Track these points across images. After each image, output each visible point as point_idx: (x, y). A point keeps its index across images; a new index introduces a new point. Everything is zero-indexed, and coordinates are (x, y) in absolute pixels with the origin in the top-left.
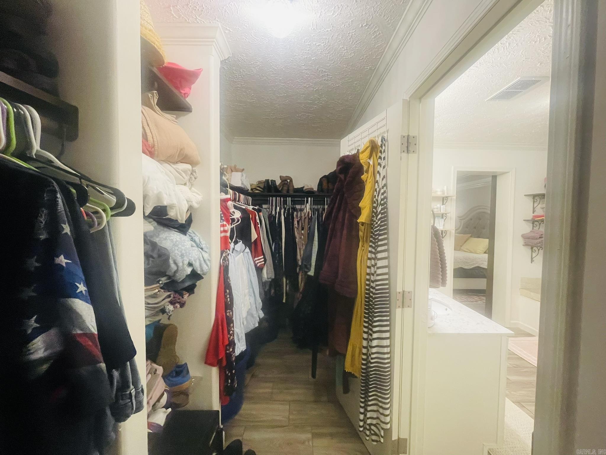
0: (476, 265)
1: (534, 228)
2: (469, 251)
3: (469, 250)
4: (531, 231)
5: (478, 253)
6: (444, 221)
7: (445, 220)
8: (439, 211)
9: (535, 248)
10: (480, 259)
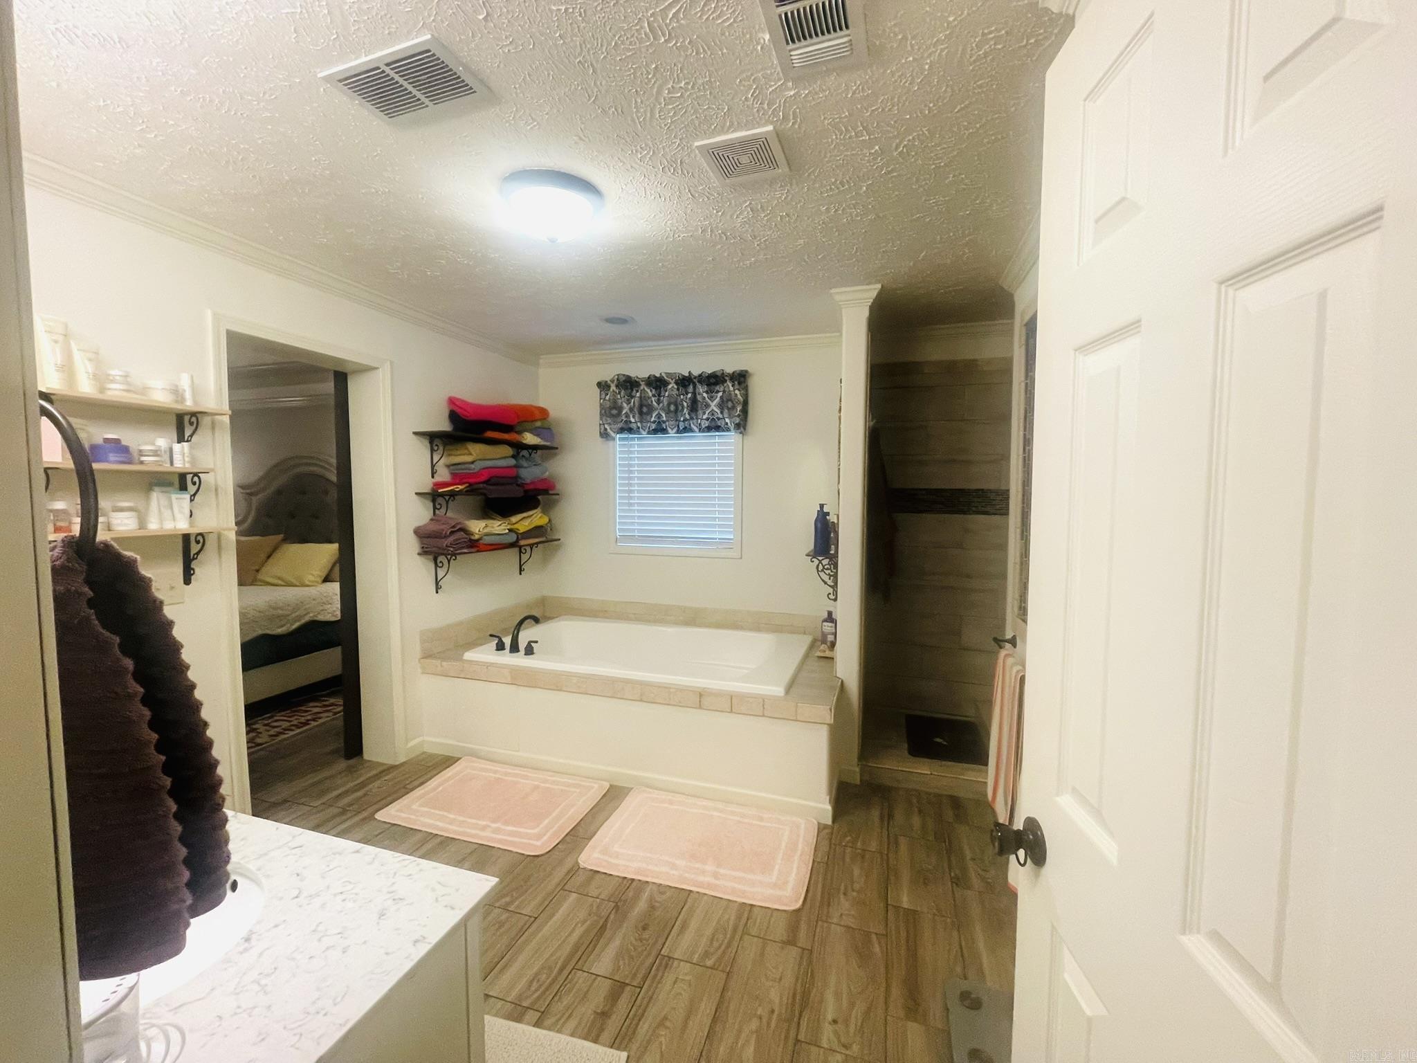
0: (307, 619)
1: (437, 512)
2: (280, 582)
3: (279, 578)
4: (432, 520)
5: (310, 584)
6: (191, 500)
7: (194, 495)
8: (168, 465)
9: (441, 558)
10: (314, 600)
